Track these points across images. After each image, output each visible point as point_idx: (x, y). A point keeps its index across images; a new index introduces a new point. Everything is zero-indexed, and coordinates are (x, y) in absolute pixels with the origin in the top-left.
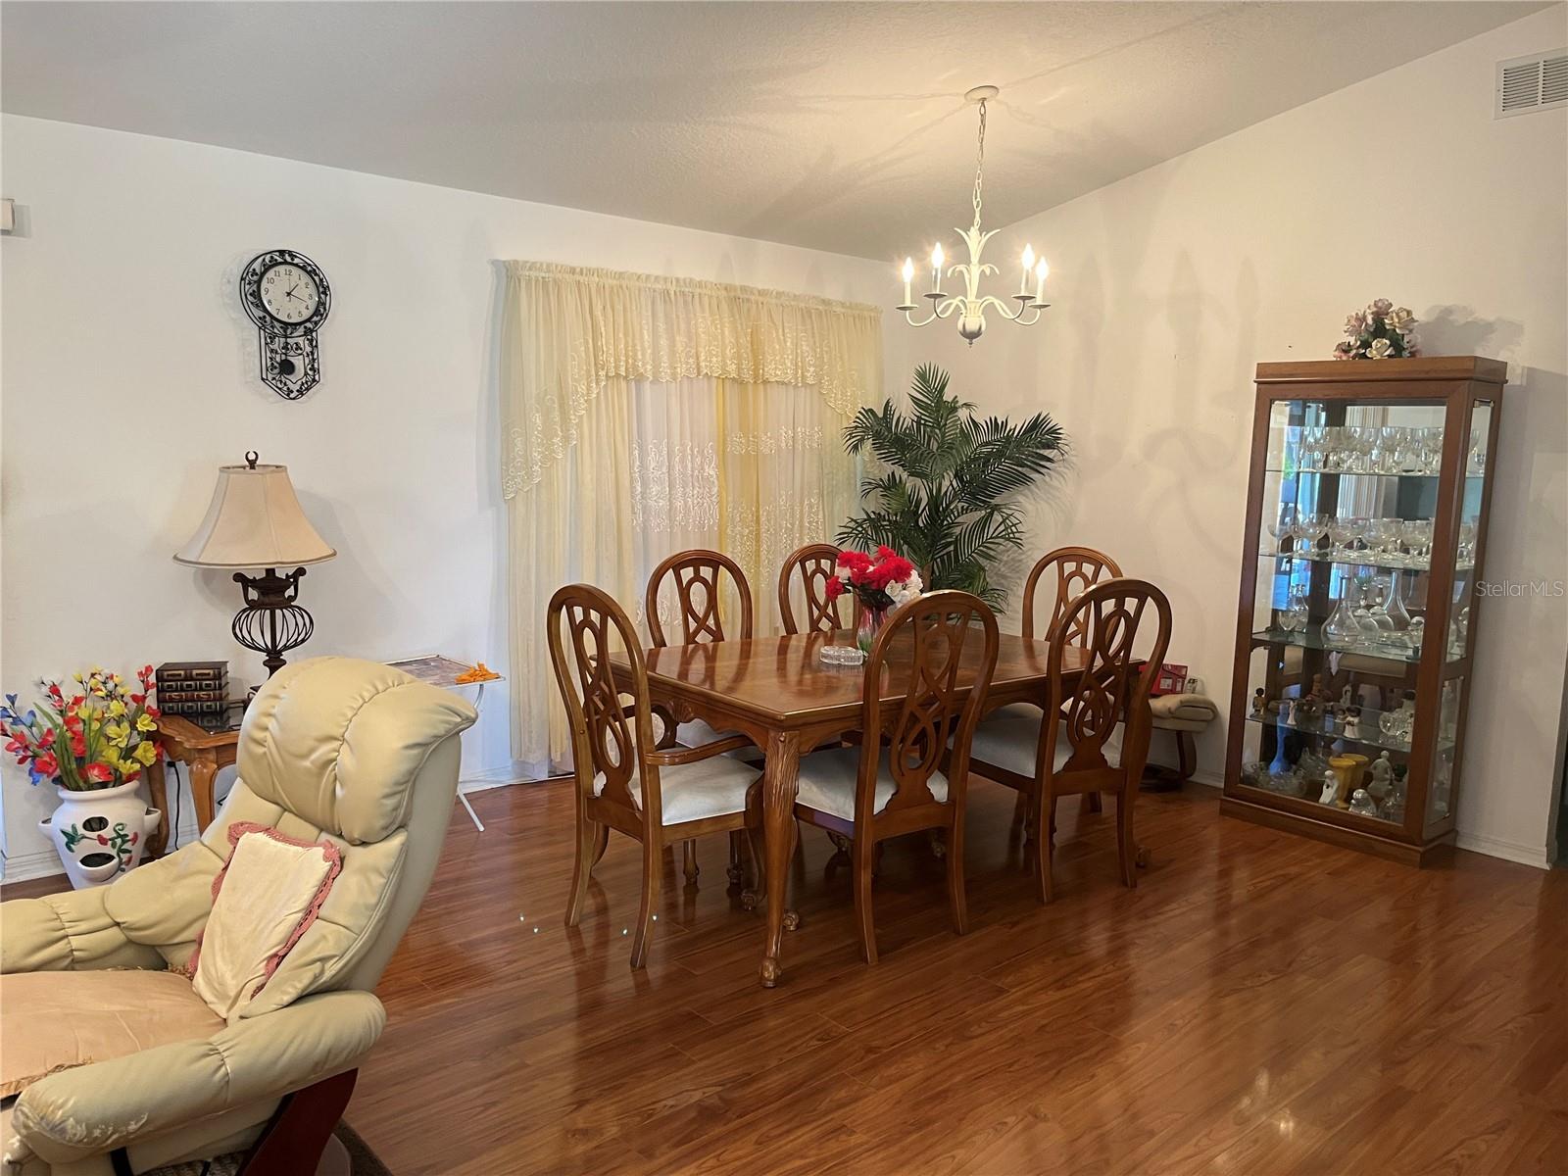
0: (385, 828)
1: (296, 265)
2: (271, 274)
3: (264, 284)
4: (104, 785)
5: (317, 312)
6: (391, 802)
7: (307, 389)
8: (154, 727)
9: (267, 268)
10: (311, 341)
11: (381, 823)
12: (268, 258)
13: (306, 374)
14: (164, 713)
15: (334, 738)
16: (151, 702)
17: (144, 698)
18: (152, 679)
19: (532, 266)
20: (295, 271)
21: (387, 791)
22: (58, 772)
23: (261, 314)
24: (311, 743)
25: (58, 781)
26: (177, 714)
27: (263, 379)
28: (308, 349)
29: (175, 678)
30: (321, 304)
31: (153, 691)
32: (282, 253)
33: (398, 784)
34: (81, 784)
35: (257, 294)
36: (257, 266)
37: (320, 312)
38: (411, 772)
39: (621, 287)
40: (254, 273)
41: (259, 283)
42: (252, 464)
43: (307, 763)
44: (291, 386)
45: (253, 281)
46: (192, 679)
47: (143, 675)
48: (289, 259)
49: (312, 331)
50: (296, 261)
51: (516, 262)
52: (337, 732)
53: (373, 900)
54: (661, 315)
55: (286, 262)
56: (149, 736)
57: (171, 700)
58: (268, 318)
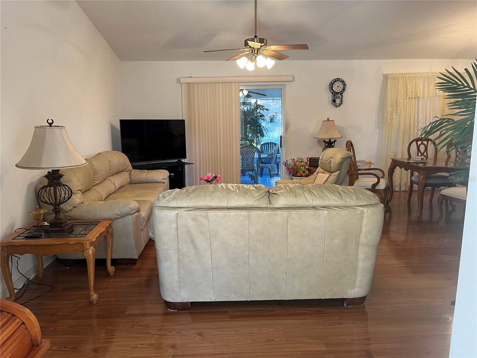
0: (337, 170)
1: (340, 81)
2: (335, 83)
3: (334, 85)
4: (300, 176)
5: (343, 90)
6: (338, 166)
7: (340, 105)
8: (308, 168)
9: (334, 82)
10: (341, 96)
11: (336, 169)
12: (335, 80)
13: (340, 102)
14: (310, 166)
15: (331, 158)
16: (308, 163)
17: (307, 163)
18: (309, 159)
19: (392, 74)
20: (340, 82)
21: (338, 164)
22: (293, 173)
23: (333, 91)
24: (328, 159)
25: (293, 175)
26: (312, 166)
27: (332, 104)
28: (341, 97)
29: (312, 160)
30: (344, 88)
31: (308, 162)
32: (337, 79)
33: (339, 163)
34: (296, 176)
35: (332, 88)
36: (332, 82)
37: (344, 89)
38: (341, 162)
39: (415, 76)
40: (332, 83)
41: (333, 85)
42: (328, 120)
43: (328, 162)
44: (337, 105)
45: (331, 85)
46: (315, 160)
47: (307, 159)
48: (338, 80)
49: (342, 94)
50: (340, 80)
51: (388, 74)
52: (332, 157)
53: (334, 179)
54: (426, 82)
55: (338, 81)
56: (307, 169)
57: (311, 164)
58: (334, 92)
